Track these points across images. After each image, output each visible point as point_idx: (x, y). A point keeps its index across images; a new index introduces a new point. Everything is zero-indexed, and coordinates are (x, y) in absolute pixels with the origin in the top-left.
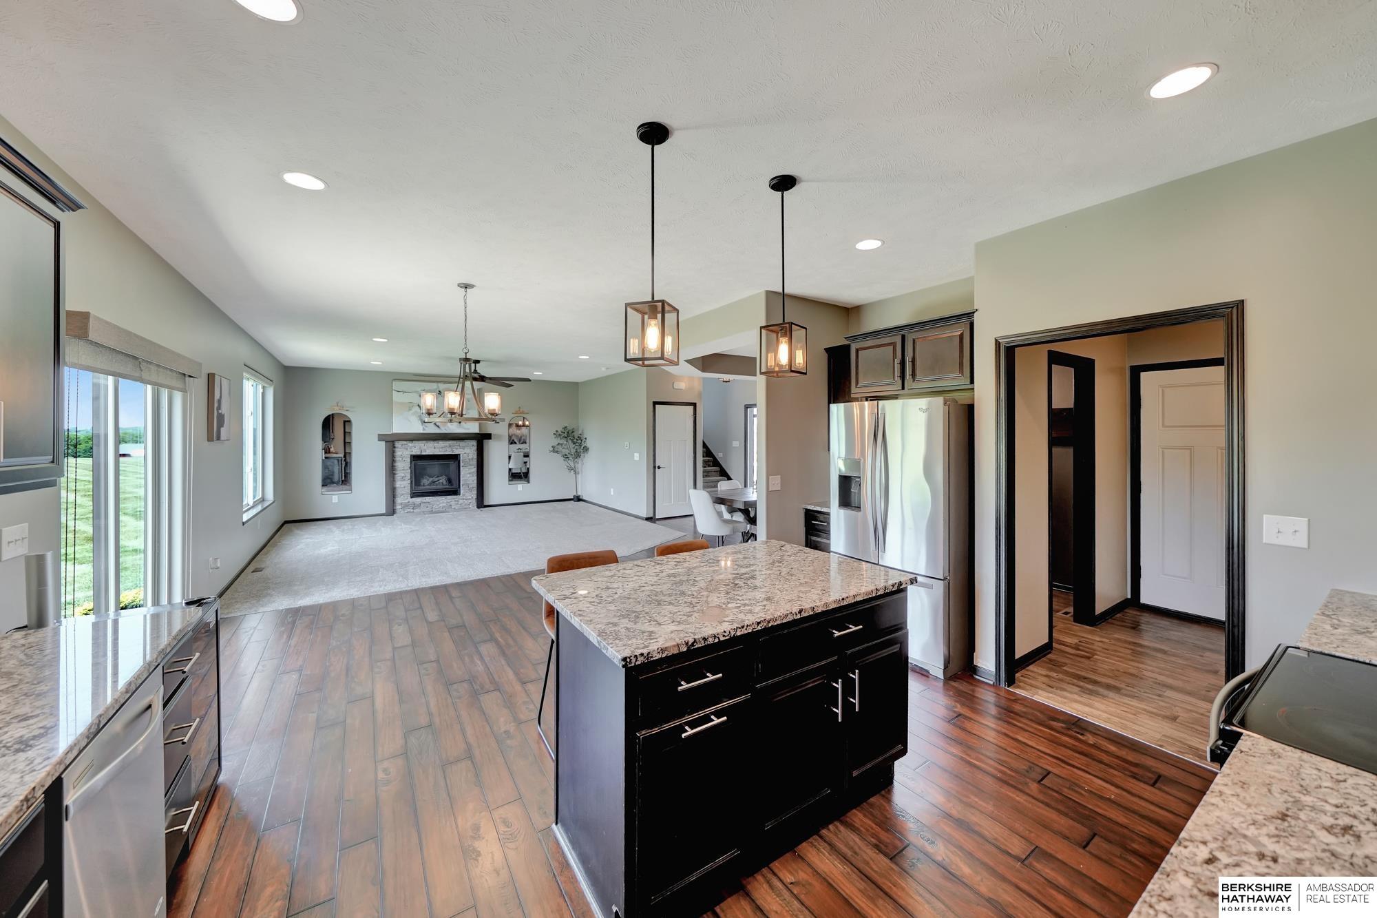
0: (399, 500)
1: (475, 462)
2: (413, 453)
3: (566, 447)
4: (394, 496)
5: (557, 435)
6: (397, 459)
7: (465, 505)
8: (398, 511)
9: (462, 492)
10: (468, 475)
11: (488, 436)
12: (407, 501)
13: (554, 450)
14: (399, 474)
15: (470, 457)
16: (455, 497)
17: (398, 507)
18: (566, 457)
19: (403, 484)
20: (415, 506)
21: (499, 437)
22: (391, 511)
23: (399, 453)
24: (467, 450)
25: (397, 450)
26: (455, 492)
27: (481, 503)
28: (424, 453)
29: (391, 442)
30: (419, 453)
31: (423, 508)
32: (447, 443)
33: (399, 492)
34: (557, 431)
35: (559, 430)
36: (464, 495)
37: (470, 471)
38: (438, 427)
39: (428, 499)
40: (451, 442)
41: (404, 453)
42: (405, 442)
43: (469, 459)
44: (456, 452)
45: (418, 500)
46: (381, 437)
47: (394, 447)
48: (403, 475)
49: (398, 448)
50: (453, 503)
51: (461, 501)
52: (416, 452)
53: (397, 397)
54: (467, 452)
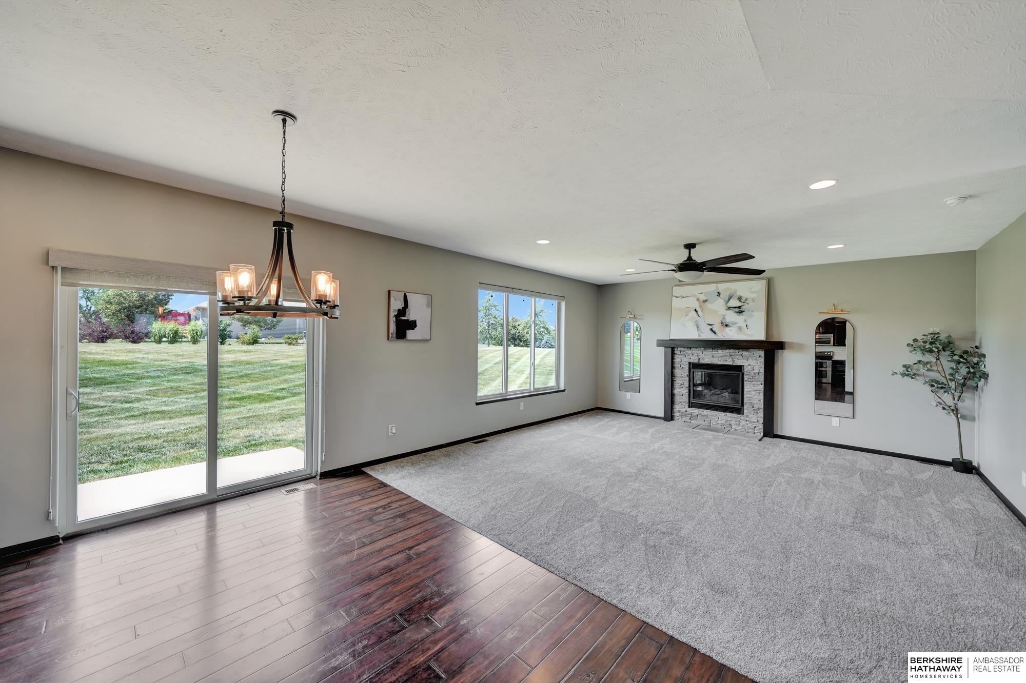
0: (677, 407)
1: (762, 378)
2: (691, 361)
3: (935, 368)
4: (672, 403)
5: (914, 345)
6: (676, 365)
7: (749, 428)
8: (676, 418)
9: (745, 411)
10: (753, 392)
11: (781, 345)
12: (684, 410)
13: (908, 372)
14: (678, 381)
15: (756, 370)
16: (736, 416)
17: (676, 414)
18: (937, 386)
19: (681, 392)
20: (692, 416)
21: (799, 347)
22: (669, 416)
23: (678, 359)
24: (752, 362)
25: (676, 356)
26: (739, 411)
27: (770, 431)
28: (702, 362)
29: (672, 347)
30: (696, 361)
31: (699, 421)
32: (727, 352)
33: (677, 399)
34: (915, 340)
35: (919, 339)
36: (747, 416)
37: (755, 388)
38: (715, 333)
39: (706, 412)
40: (732, 351)
41: (684, 359)
42: (683, 349)
43: (754, 373)
44: (738, 362)
45: (695, 411)
46: (661, 343)
47: (674, 354)
48: (681, 382)
49: (676, 354)
50: (733, 423)
51: (743, 423)
52: (694, 360)
53: (676, 303)
54: (753, 363)
